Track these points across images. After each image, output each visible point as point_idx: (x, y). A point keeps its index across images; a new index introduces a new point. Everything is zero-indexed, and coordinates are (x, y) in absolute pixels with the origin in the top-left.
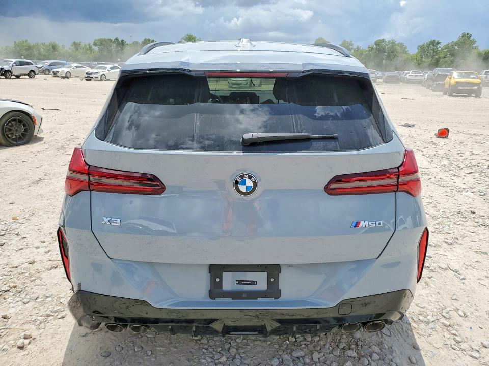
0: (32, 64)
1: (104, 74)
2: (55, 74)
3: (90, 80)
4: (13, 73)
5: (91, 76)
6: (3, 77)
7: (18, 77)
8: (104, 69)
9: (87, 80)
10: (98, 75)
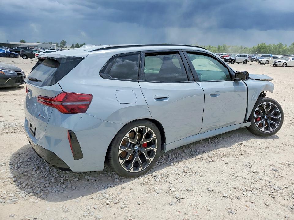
0: (247, 56)
1: (285, 63)
2: (259, 62)
3: (276, 66)
4: (236, 61)
5: (276, 64)
6: (230, 63)
7: (239, 63)
8: (287, 59)
9: (274, 66)
10: (282, 63)
